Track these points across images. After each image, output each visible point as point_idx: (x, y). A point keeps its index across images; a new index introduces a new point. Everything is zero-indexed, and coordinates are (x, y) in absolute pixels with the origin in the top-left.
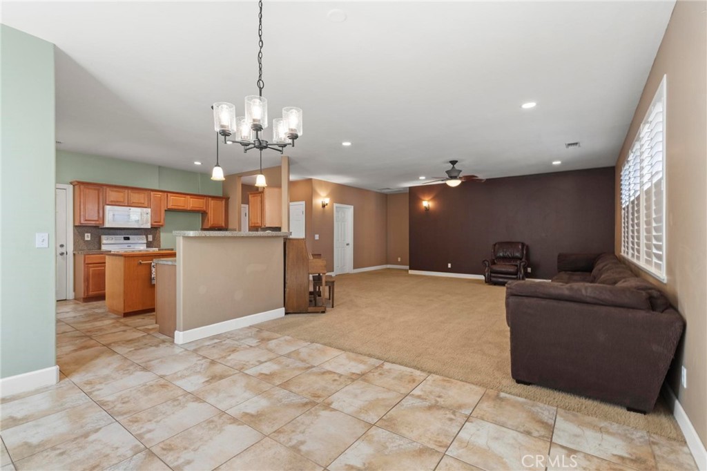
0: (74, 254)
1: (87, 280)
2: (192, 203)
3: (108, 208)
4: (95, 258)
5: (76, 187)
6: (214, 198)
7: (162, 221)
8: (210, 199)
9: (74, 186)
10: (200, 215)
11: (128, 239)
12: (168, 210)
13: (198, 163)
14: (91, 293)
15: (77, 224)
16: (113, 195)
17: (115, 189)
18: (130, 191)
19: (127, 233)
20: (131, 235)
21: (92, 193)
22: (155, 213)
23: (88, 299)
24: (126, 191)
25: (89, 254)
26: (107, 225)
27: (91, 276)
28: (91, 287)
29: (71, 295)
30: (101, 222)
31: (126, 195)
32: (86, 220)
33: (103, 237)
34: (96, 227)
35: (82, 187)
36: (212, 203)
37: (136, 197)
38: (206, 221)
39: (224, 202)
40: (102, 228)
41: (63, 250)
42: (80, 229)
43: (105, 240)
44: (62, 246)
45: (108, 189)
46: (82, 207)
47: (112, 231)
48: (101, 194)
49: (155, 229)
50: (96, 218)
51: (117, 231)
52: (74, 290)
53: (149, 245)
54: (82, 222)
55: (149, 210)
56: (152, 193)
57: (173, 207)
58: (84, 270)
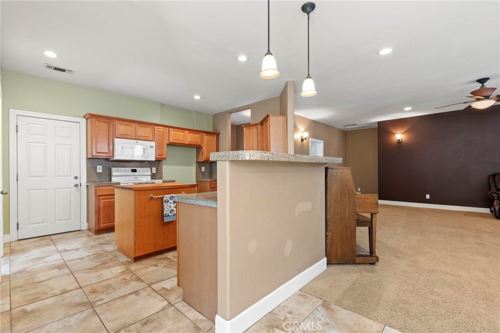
0: (87, 186)
1: (98, 212)
2: (189, 138)
3: (116, 140)
4: (105, 190)
5: (89, 120)
6: (207, 133)
7: (165, 154)
8: (204, 134)
9: (87, 119)
10: (195, 149)
11: (135, 171)
12: (170, 144)
13: (197, 97)
14: (102, 225)
15: (89, 157)
16: (121, 128)
17: (123, 123)
18: (136, 125)
19: (134, 165)
20: (137, 167)
21: (103, 126)
22: (159, 147)
23: (99, 231)
24: (134, 124)
25: (100, 186)
26: (117, 157)
27: (102, 208)
28: (101, 218)
29: (84, 226)
30: (111, 155)
31: (134, 128)
32: (97, 153)
33: (113, 169)
34: (107, 160)
35: (94, 119)
36: (206, 137)
37: (142, 131)
38: (201, 154)
39: (215, 137)
40: (111, 161)
41: (77, 182)
42: (92, 160)
43: (115, 172)
44: (76, 178)
45: (117, 122)
46: (94, 146)
47: (120, 163)
48: (111, 127)
49: (158, 162)
50: (107, 151)
51: (125, 163)
52: (88, 221)
53: (153, 176)
54: (94, 154)
55: (153, 144)
56: (156, 127)
57: (174, 141)
58: (96, 203)
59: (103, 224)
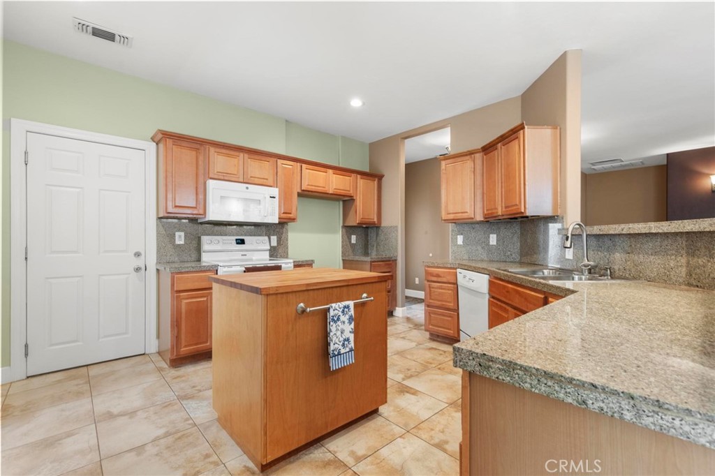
0: (158, 270)
1: (176, 324)
2: (334, 183)
3: (211, 184)
4: (191, 281)
5: (161, 145)
6: (363, 174)
7: (294, 211)
8: (359, 176)
9: (157, 144)
10: (341, 203)
11: (242, 242)
12: (304, 194)
13: (356, 103)
14: (184, 350)
15: (161, 215)
16: (219, 161)
17: (224, 151)
18: (246, 155)
19: (242, 230)
20: (246, 235)
21: (187, 155)
22: (285, 198)
23: (179, 361)
24: (242, 155)
25: (181, 273)
26: (212, 216)
27: (183, 316)
28: (183, 336)
29: (152, 347)
30: (201, 212)
31: (241, 162)
32: (176, 206)
33: (205, 239)
34: (193, 220)
35: (169, 142)
36: (361, 182)
37: (258, 168)
38: (352, 213)
39: (376, 182)
40: (201, 223)
41: (140, 262)
42: (167, 221)
43: (208, 243)
44: (138, 255)
45: (212, 150)
46: (170, 196)
47: (217, 228)
48: (201, 158)
49: (277, 229)
50: (193, 205)
51: (224, 228)
52: (158, 337)
53: (273, 252)
54: (170, 209)
55: (275, 191)
56: (280, 162)
57: (310, 188)
58: (172, 305)
59: (186, 346)
